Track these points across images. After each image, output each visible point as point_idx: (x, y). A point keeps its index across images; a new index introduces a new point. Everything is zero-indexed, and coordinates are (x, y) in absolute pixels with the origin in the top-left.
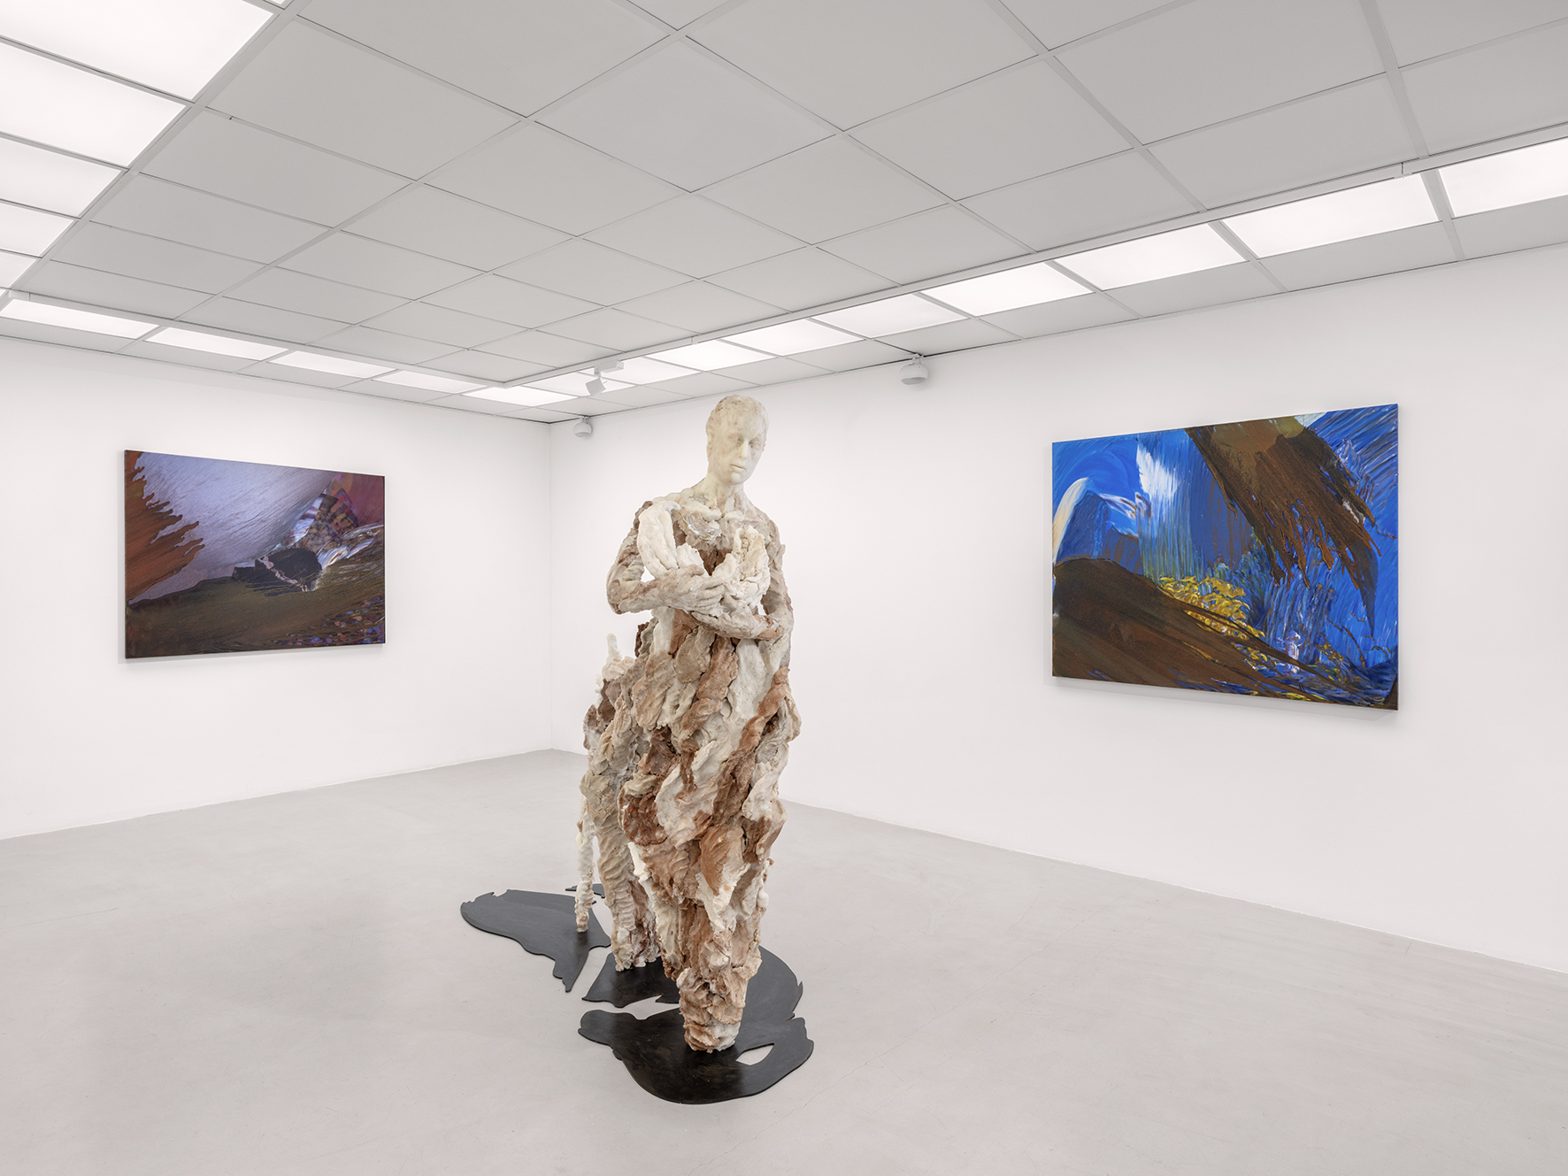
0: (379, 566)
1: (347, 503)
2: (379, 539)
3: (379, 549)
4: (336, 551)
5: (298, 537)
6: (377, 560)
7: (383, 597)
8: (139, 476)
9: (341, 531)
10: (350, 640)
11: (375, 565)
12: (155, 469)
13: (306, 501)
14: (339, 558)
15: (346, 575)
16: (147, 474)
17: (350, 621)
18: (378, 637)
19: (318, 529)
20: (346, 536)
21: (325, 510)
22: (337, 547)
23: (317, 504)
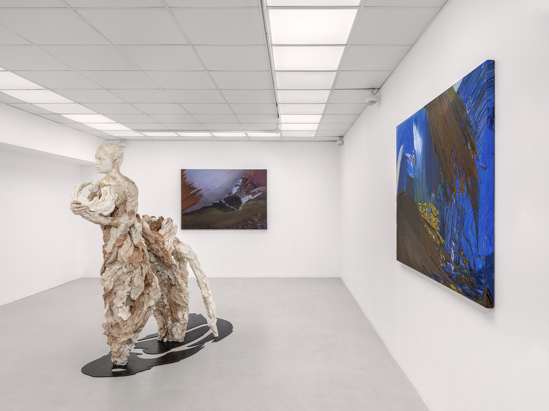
0: (264, 202)
1: (252, 180)
2: (265, 192)
3: (264, 196)
4: (248, 197)
5: (234, 193)
6: (263, 200)
7: (266, 213)
8: (184, 176)
9: (250, 190)
10: (253, 227)
11: (263, 202)
12: (189, 174)
13: (236, 180)
14: (249, 199)
15: (251, 205)
16: (187, 176)
17: (253, 221)
18: (264, 226)
19: (241, 190)
20: (251, 191)
21: (243, 183)
22: (248, 195)
23: (241, 181)
